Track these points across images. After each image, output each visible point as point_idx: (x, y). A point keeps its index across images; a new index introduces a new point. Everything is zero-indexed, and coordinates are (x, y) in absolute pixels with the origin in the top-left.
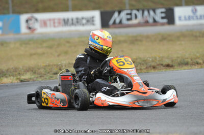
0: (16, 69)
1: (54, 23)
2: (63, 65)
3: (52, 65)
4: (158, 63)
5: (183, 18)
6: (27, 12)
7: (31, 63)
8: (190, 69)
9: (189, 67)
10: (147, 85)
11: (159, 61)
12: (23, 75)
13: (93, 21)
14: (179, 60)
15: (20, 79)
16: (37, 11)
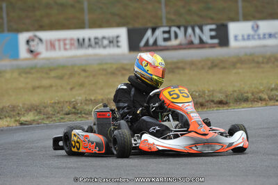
0: (14, 108)
1: (65, 44)
2: (78, 101)
3: (63, 102)
4: (208, 99)
5: (240, 38)
6: (27, 30)
7: (35, 99)
8: (251, 107)
9: (249, 104)
10: (208, 124)
11: (208, 96)
12: (24, 115)
13: (118, 42)
14: (235, 94)
15: (19, 121)
16: (42, 28)
